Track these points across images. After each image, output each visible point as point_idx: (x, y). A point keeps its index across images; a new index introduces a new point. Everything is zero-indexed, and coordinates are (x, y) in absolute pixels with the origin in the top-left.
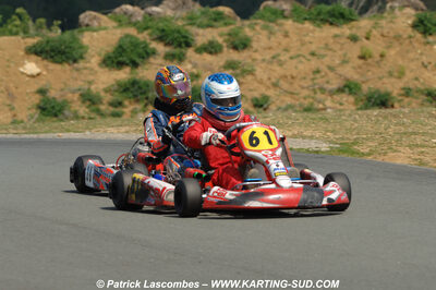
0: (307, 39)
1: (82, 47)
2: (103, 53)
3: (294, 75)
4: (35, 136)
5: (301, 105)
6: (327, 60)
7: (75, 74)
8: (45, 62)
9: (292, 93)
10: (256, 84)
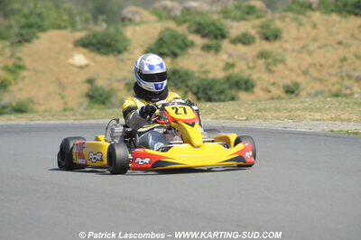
0: (334, 29)
1: (125, 40)
2: (146, 45)
4: (94, 122)
5: (330, 91)
6: (353, 49)
7: (120, 65)
8: (93, 54)
9: (321, 80)
10: (287, 73)
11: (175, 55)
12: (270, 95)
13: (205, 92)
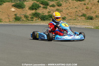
0: (74, 4)
1: (24, 5)
2: (29, 6)
3: (72, 12)
5: (73, 19)
6: (79, 9)
7: (23, 11)
8: (16, 8)
9: (71, 16)
10: (63, 14)
11: (36, 9)
13: (43, 18)
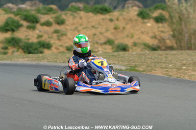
0: (90, 20)
6: (99, 30)
10: (67, 40)
11: (13, 31)
12: (59, 51)
13: (27, 48)
